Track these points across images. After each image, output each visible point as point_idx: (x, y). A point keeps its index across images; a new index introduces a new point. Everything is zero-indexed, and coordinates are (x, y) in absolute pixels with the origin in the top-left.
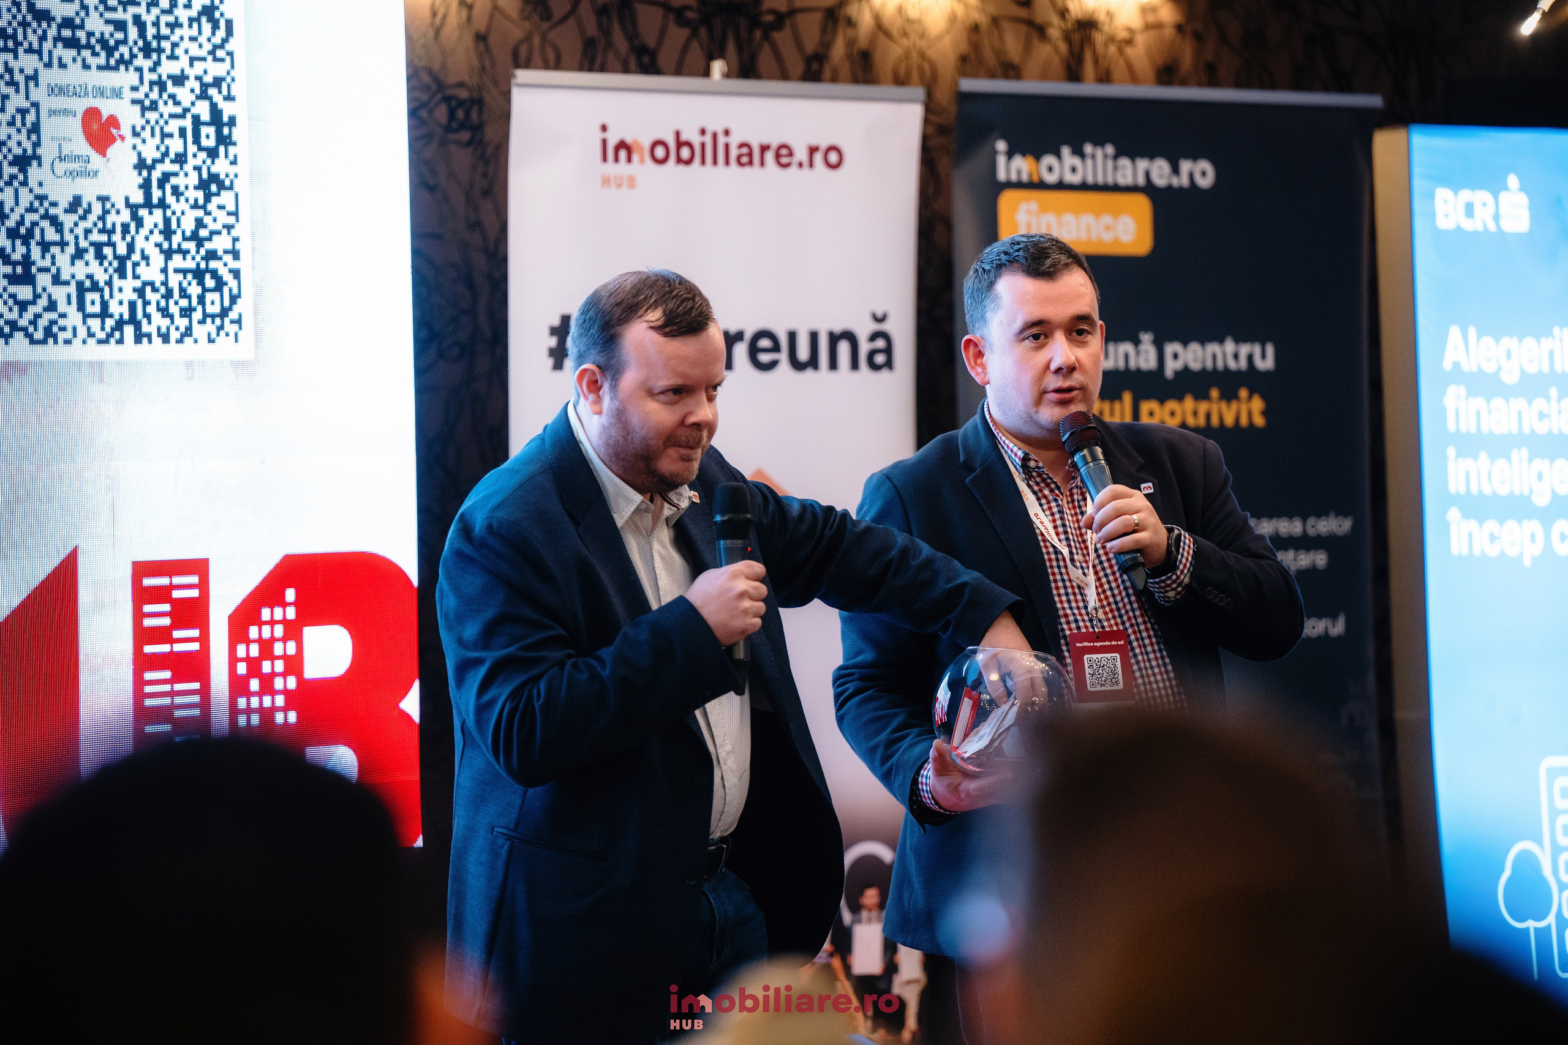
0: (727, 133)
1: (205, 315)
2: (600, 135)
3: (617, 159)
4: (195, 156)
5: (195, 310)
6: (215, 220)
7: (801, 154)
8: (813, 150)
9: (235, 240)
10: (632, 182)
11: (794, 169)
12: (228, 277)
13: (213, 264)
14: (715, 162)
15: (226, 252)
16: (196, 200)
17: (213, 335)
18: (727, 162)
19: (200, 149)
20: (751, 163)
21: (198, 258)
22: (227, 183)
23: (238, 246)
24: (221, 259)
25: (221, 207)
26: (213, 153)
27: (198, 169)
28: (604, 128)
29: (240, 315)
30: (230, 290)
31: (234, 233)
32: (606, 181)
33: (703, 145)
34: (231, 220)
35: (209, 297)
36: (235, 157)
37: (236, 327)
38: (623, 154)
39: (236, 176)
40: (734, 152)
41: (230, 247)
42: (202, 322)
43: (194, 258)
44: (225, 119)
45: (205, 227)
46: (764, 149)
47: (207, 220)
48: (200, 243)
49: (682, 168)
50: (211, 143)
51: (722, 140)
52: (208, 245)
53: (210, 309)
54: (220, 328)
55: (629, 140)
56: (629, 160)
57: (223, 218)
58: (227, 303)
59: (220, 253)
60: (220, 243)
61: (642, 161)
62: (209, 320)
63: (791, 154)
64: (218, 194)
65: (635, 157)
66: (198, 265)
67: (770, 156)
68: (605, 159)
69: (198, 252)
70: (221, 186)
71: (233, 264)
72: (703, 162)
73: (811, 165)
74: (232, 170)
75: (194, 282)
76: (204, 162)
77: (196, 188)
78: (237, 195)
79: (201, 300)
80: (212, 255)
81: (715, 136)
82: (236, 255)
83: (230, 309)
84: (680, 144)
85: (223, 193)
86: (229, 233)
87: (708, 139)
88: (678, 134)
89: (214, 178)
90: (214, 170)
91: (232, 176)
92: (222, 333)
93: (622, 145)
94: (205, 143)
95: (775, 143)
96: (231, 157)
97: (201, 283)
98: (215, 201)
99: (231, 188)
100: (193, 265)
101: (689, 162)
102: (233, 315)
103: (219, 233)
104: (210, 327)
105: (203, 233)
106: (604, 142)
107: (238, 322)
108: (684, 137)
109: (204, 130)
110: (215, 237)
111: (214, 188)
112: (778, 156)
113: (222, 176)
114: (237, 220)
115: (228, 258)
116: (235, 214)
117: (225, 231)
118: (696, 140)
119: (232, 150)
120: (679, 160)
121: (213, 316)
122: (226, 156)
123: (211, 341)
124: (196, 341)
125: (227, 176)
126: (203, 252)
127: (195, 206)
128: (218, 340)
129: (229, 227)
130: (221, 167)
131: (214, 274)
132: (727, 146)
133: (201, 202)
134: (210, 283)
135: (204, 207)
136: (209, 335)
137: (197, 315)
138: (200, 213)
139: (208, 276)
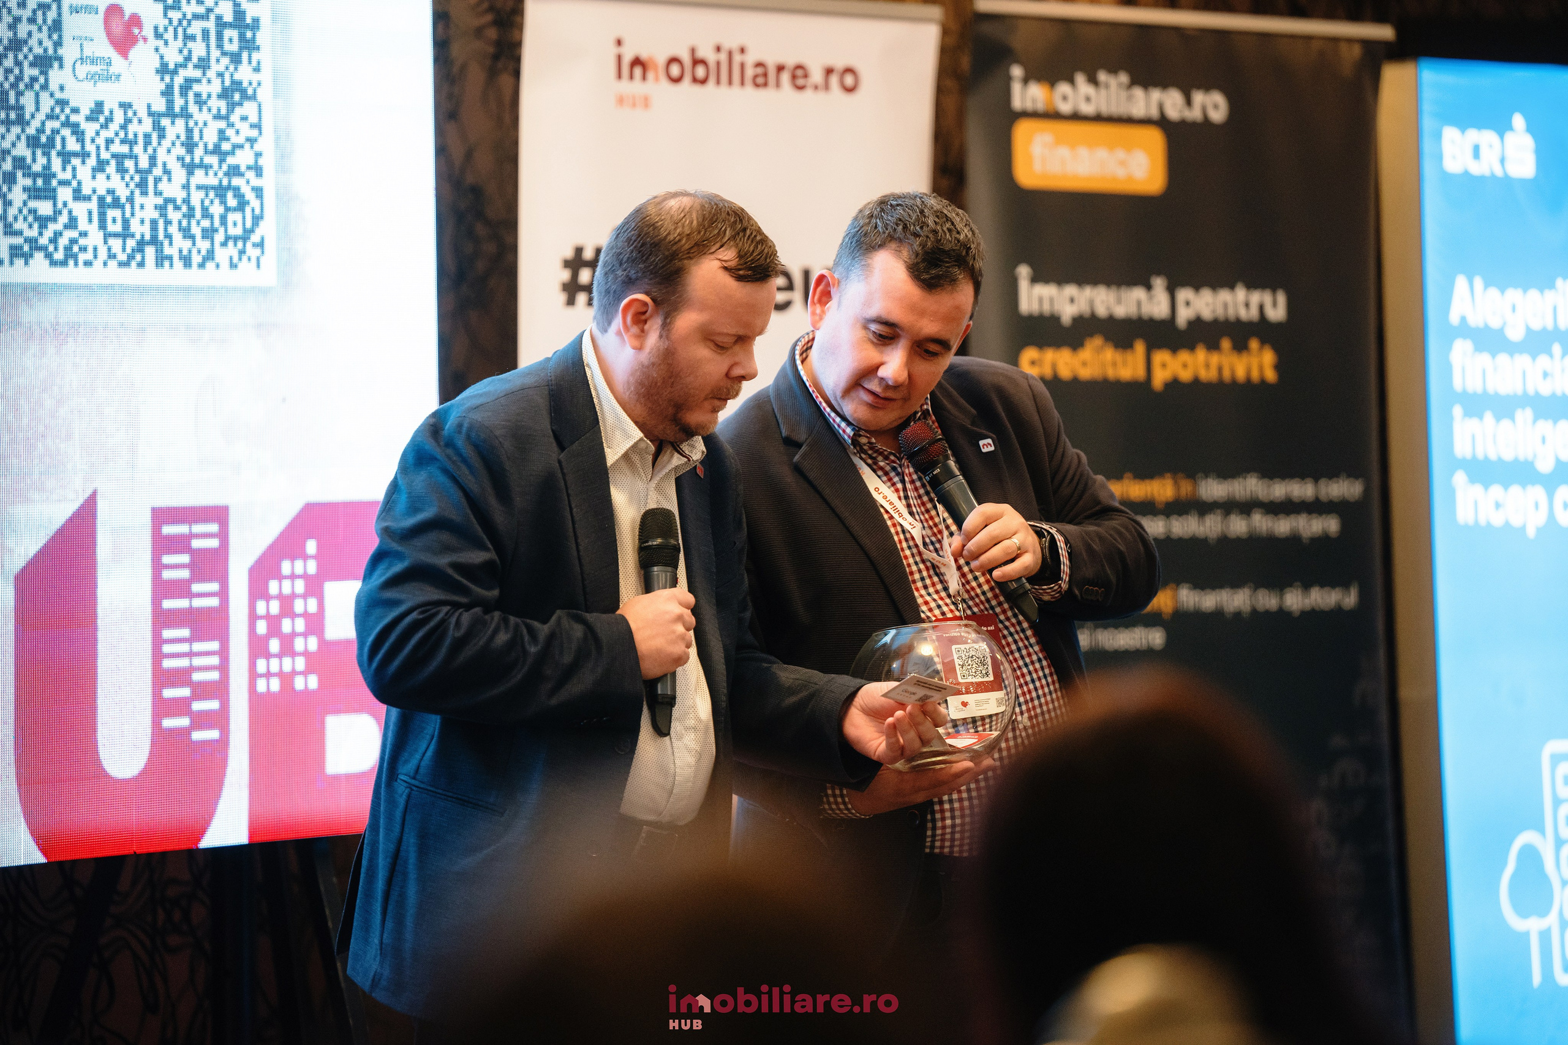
0: (742, 51)
1: (227, 238)
2: (613, 50)
3: (631, 77)
4: (218, 61)
5: (216, 231)
6: (238, 132)
7: (817, 76)
8: (829, 71)
9: (258, 155)
10: (646, 102)
11: (808, 93)
12: (250, 196)
13: (236, 181)
14: (730, 82)
15: (249, 168)
16: (219, 110)
17: (235, 260)
18: (742, 83)
19: (224, 54)
20: (765, 85)
21: (220, 174)
22: (250, 92)
23: (261, 162)
24: (242, 175)
25: (244, 118)
26: (236, 59)
27: (220, 75)
28: (619, 43)
29: (263, 239)
30: (253, 210)
31: (258, 147)
32: (621, 101)
33: (718, 64)
34: (254, 133)
35: (232, 217)
36: (259, 63)
37: (258, 251)
38: (638, 71)
39: (259, 84)
40: (750, 72)
41: (251, 162)
42: (224, 244)
43: (216, 174)
44: (249, 21)
45: (228, 139)
46: (780, 68)
47: (230, 132)
48: (222, 155)
49: (697, 89)
50: (234, 47)
51: (737, 58)
52: (231, 160)
53: (232, 231)
54: (242, 252)
55: (644, 55)
56: (644, 78)
57: (246, 131)
58: (249, 225)
59: (243, 169)
60: (243, 158)
61: (657, 79)
62: (231, 243)
63: (806, 76)
64: (241, 104)
65: (650, 75)
66: (221, 181)
67: (785, 77)
68: (619, 76)
69: (220, 167)
70: (245, 96)
71: (256, 182)
72: (718, 82)
73: (827, 87)
74: (255, 78)
75: (217, 201)
76: (227, 68)
77: (220, 97)
78: (260, 106)
79: (223, 220)
80: (234, 171)
81: (730, 54)
82: (258, 171)
83: (252, 231)
84: (696, 62)
85: (246, 104)
86: (252, 147)
87: (723, 57)
88: (693, 51)
89: (237, 85)
90: (237, 77)
91: (255, 84)
92: (245, 258)
93: (637, 62)
94: (227, 47)
95: (790, 61)
96: (254, 63)
97: (223, 202)
98: (239, 111)
99: (254, 97)
100: (214, 182)
101: (703, 82)
102: (255, 238)
103: (241, 147)
104: (232, 250)
105: (226, 146)
106: (619, 58)
107: (261, 245)
108: (701, 54)
109: (228, 33)
110: (238, 152)
111: (237, 97)
112: (794, 77)
113: (245, 84)
114: (260, 133)
115: (250, 175)
116: (258, 126)
117: (247, 146)
118: (711, 57)
119: (255, 56)
120: (695, 80)
121: (236, 239)
122: (250, 62)
123: (233, 266)
124: (218, 266)
125: (250, 84)
126: (225, 167)
127: (218, 117)
128: (240, 265)
129: (252, 141)
130: (244, 73)
131: (237, 191)
132: (742, 66)
133: (224, 112)
134: (232, 202)
135: (227, 118)
136: (231, 258)
137: (219, 237)
138: (222, 124)
139: (230, 195)
